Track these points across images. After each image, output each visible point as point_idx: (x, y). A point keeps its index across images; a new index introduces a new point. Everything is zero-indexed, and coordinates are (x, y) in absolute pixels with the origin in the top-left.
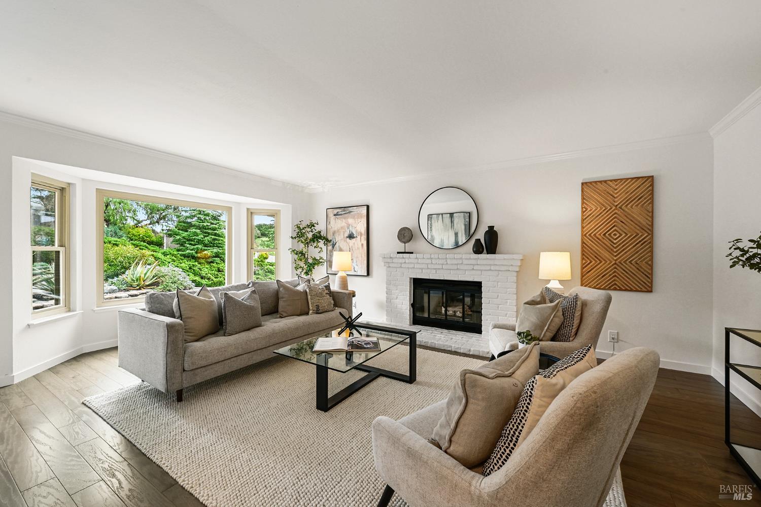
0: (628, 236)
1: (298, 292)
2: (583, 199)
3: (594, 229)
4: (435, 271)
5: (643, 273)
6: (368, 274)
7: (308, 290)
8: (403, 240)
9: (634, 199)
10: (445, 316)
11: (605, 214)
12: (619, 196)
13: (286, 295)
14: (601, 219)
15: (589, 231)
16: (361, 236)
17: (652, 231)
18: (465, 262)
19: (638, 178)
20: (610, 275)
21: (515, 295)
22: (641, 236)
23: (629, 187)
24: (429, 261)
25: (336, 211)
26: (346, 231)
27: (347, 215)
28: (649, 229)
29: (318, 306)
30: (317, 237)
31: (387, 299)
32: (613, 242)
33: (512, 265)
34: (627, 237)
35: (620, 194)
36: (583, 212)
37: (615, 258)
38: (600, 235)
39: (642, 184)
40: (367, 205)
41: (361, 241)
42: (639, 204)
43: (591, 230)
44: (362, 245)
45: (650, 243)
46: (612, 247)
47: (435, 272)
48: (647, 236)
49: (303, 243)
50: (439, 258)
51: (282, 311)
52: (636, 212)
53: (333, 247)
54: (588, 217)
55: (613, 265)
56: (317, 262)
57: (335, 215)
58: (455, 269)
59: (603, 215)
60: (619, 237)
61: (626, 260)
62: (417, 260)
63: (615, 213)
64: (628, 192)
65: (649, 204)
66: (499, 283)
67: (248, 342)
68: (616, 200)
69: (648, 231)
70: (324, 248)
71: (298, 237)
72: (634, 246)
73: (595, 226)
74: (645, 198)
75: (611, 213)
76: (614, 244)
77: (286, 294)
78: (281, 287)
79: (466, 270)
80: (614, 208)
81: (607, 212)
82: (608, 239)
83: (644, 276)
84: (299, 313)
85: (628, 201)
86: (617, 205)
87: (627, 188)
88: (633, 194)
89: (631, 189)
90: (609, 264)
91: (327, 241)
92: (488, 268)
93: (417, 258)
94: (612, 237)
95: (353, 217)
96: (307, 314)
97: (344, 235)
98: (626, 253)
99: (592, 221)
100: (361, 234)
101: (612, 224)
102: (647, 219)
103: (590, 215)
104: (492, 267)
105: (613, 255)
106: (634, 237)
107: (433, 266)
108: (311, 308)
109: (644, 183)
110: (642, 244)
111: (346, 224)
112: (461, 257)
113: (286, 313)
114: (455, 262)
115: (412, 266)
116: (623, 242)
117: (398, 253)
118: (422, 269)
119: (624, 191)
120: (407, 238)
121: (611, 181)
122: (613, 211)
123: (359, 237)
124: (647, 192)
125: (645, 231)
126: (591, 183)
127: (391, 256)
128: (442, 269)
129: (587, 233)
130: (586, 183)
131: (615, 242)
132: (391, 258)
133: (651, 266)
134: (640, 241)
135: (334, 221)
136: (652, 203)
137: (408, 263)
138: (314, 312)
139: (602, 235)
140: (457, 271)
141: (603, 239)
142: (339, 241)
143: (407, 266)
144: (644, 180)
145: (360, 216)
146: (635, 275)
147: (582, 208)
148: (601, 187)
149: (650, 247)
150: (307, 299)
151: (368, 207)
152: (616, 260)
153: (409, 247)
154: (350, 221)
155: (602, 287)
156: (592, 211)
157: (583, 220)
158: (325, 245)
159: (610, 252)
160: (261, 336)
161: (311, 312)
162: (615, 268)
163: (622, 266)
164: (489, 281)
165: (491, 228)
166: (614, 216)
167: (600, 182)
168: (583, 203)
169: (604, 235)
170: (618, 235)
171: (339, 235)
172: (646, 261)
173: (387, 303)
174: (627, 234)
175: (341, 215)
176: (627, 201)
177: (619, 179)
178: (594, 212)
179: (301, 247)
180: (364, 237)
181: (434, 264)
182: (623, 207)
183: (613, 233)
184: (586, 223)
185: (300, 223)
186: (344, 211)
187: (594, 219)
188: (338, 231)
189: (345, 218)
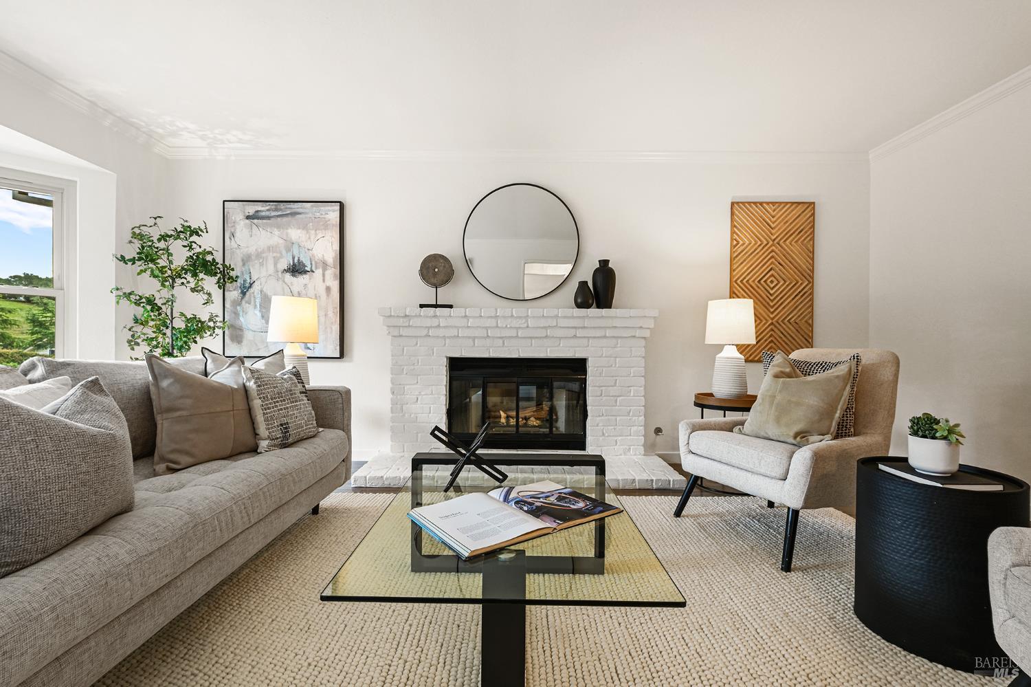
0: (787, 284)
1: (221, 391)
2: (733, 226)
3: (746, 274)
4: (501, 341)
5: (803, 336)
6: (342, 355)
7: (251, 384)
8: (432, 280)
9: (794, 233)
10: (515, 429)
11: (760, 251)
12: (777, 225)
13: (188, 402)
14: (755, 259)
15: (741, 276)
16: (324, 270)
17: (813, 278)
18: (563, 323)
19: (799, 203)
20: (766, 341)
21: (643, 378)
22: (801, 284)
23: (788, 215)
24: (492, 323)
25: (251, 209)
26: (281, 257)
27: (285, 219)
28: (808, 275)
29: (285, 427)
30: (201, 265)
31: (394, 403)
32: (769, 293)
33: (641, 327)
34: (785, 285)
35: (779, 224)
36: (733, 247)
37: (772, 316)
38: (754, 281)
39: (803, 212)
40: (340, 202)
41: (324, 281)
42: (799, 239)
43: (743, 274)
44: (328, 289)
45: (810, 294)
46: (768, 300)
47: (501, 345)
48: (807, 285)
49: (155, 277)
50: (512, 316)
51: (174, 451)
52: (795, 249)
53: (244, 293)
54: (739, 254)
55: (769, 325)
56: (196, 328)
57: (248, 217)
58: (541, 338)
59: (758, 253)
60: (777, 285)
61: (784, 319)
62: (466, 320)
63: (773, 251)
64: (787, 222)
65: (810, 240)
66: (617, 359)
67: (112, 583)
68: (773, 231)
69: (808, 277)
70: (217, 294)
71: (140, 259)
72: (793, 299)
73: (748, 269)
74: (806, 232)
75: (767, 250)
76: (771, 295)
77: (187, 397)
78: (166, 377)
79: (560, 338)
80: (771, 243)
81: (763, 248)
82: (764, 288)
83: (803, 339)
84: (228, 452)
85: (788, 235)
86: (774, 240)
87: (786, 217)
88: (792, 226)
89: (791, 218)
90: (765, 324)
91: (225, 277)
92: (599, 333)
93: (466, 316)
94: (767, 285)
95: (305, 227)
96: (254, 450)
97: (275, 264)
98: (784, 308)
99: (745, 260)
100: (325, 265)
101: (768, 267)
102: (807, 261)
103: (742, 251)
104: (608, 331)
105: (769, 311)
106: (793, 286)
107: (498, 333)
108: (263, 430)
109: (805, 211)
110: (802, 296)
111: (281, 241)
112: (556, 313)
113: (187, 453)
114: (543, 323)
115: (453, 332)
116: (781, 293)
117: (422, 306)
118: (474, 338)
119: (783, 220)
120: (441, 277)
121: (768, 203)
122: (769, 248)
123: (319, 272)
124: (808, 225)
125: (805, 278)
126: (743, 203)
127: (407, 314)
128: (517, 337)
129: (738, 278)
130: (738, 203)
131: (772, 292)
132: (406, 316)
133: (811, 326)
134: (800, 292)
135: (246, 232)
136: (813, 239)
137: (445, 327)
138: (276, 442)
139: (756, 282)
140: (545, 340)
141: (758, 287)
142: (263, 280)
143: (441, 332)
144: (806, 207)
145: (325, 225)
146: (794, 339)
147: (732, 239)
148: (757, 210)
149: (810, 300)
150: (250, 410)
151: (342, 207)
152: (772, 319)
153: (445, 294)
154: (295, 234)
155: (756, 359)
156: (745, 245)
157: (732, 259)
158: (219, 287)
159: (766, 307)
160: (155, 546)
161: (264, 444)
162: (772, 330)
163: (780, 327)
164: (600, 357)
165: (604, 263)
166: (771, 255)
167: (755, 203)
168: (733, 233)
169: (759, 281)
170: (776, 282)
171: (261, 264)
172: (805, 319)
173: (392, 412)
174: (785, 282)
175: (268, 218)
176: (786, 234)
177: (777, 203)
178: (747, 247)
179: (149, 286)
180: (334, 272)
181: (502, 328)
182: (781, 242)
183: (769, 280)
184: (736, 262)
185: (152, 222)
186: (276, 210)
187: (747, 258)
188: (259, 255)
189: (279, 227)
